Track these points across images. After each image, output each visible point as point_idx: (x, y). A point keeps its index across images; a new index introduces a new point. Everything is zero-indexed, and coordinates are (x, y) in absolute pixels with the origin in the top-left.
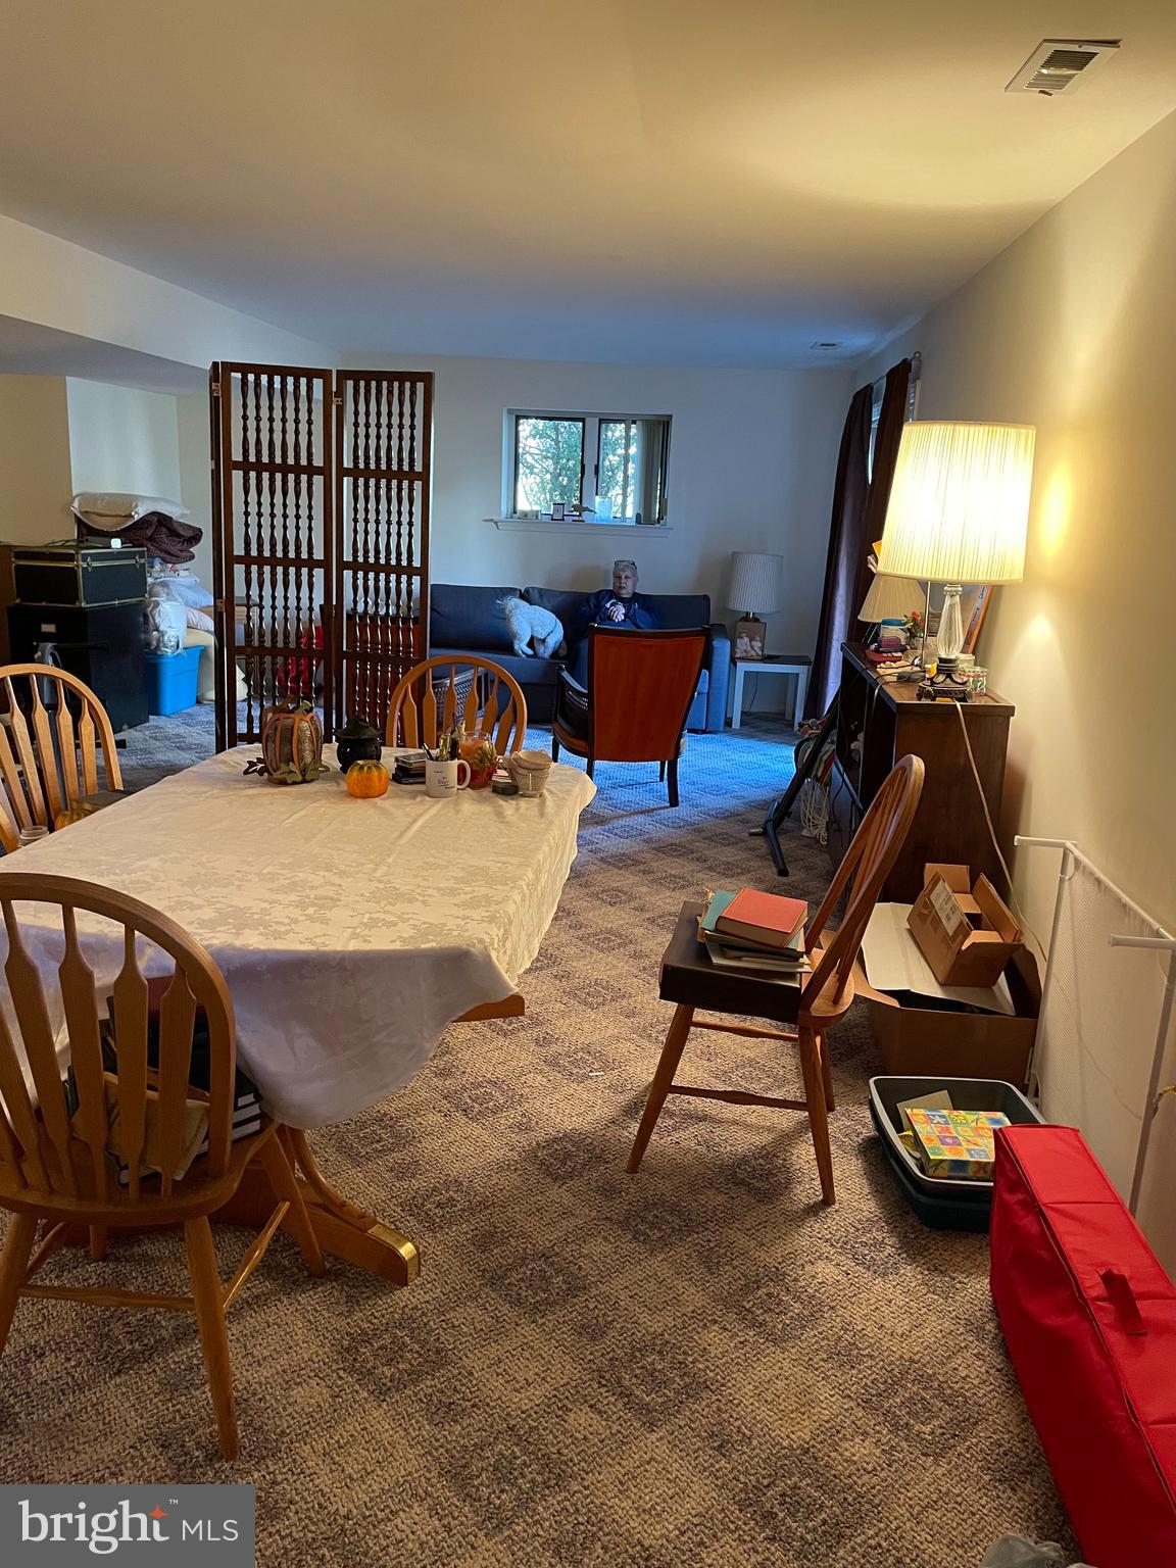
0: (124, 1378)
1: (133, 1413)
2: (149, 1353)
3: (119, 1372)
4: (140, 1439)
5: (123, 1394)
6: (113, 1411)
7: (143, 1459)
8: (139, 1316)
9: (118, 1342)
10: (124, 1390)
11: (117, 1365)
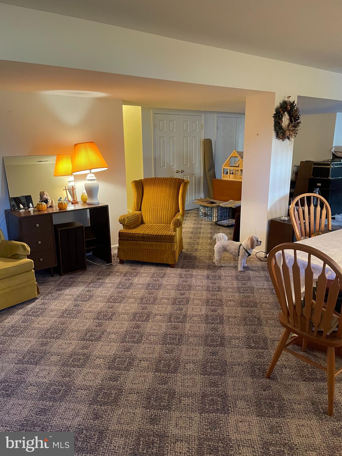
0: (305, 382)
1: (306, 392)
2: (313, 380)
3: (304, 381)
4: (307, 399)
5: (304, 386)
6: (301, 389)
7: (307, 404)
8: (312, 370)
9: (305, 373)
10: (305, 385)
11: (304, 378)
